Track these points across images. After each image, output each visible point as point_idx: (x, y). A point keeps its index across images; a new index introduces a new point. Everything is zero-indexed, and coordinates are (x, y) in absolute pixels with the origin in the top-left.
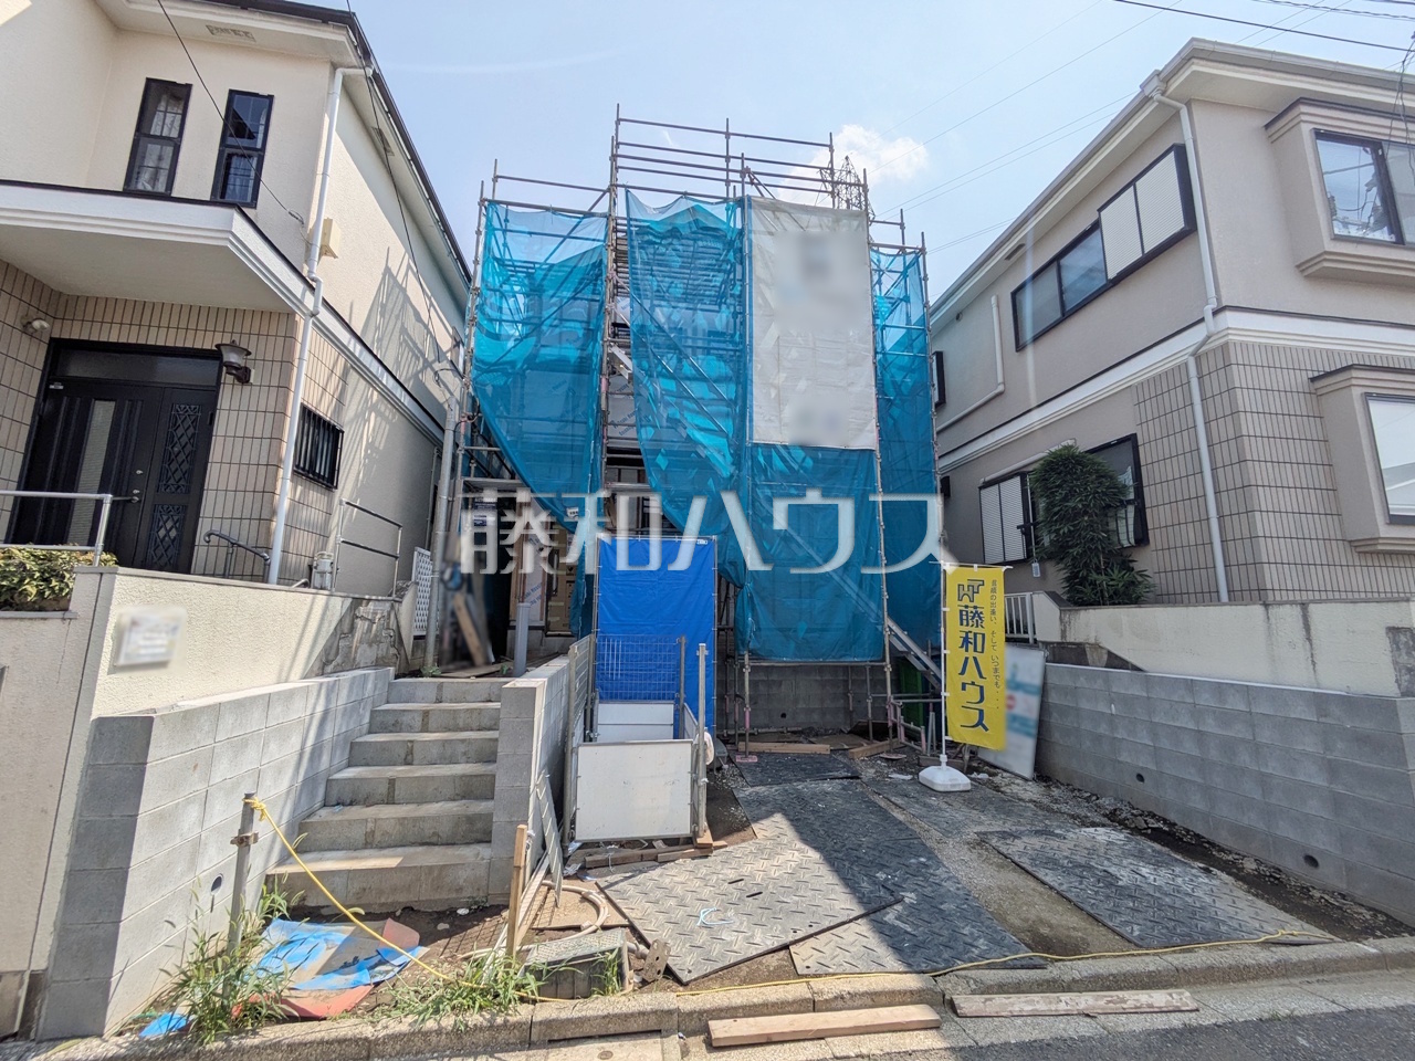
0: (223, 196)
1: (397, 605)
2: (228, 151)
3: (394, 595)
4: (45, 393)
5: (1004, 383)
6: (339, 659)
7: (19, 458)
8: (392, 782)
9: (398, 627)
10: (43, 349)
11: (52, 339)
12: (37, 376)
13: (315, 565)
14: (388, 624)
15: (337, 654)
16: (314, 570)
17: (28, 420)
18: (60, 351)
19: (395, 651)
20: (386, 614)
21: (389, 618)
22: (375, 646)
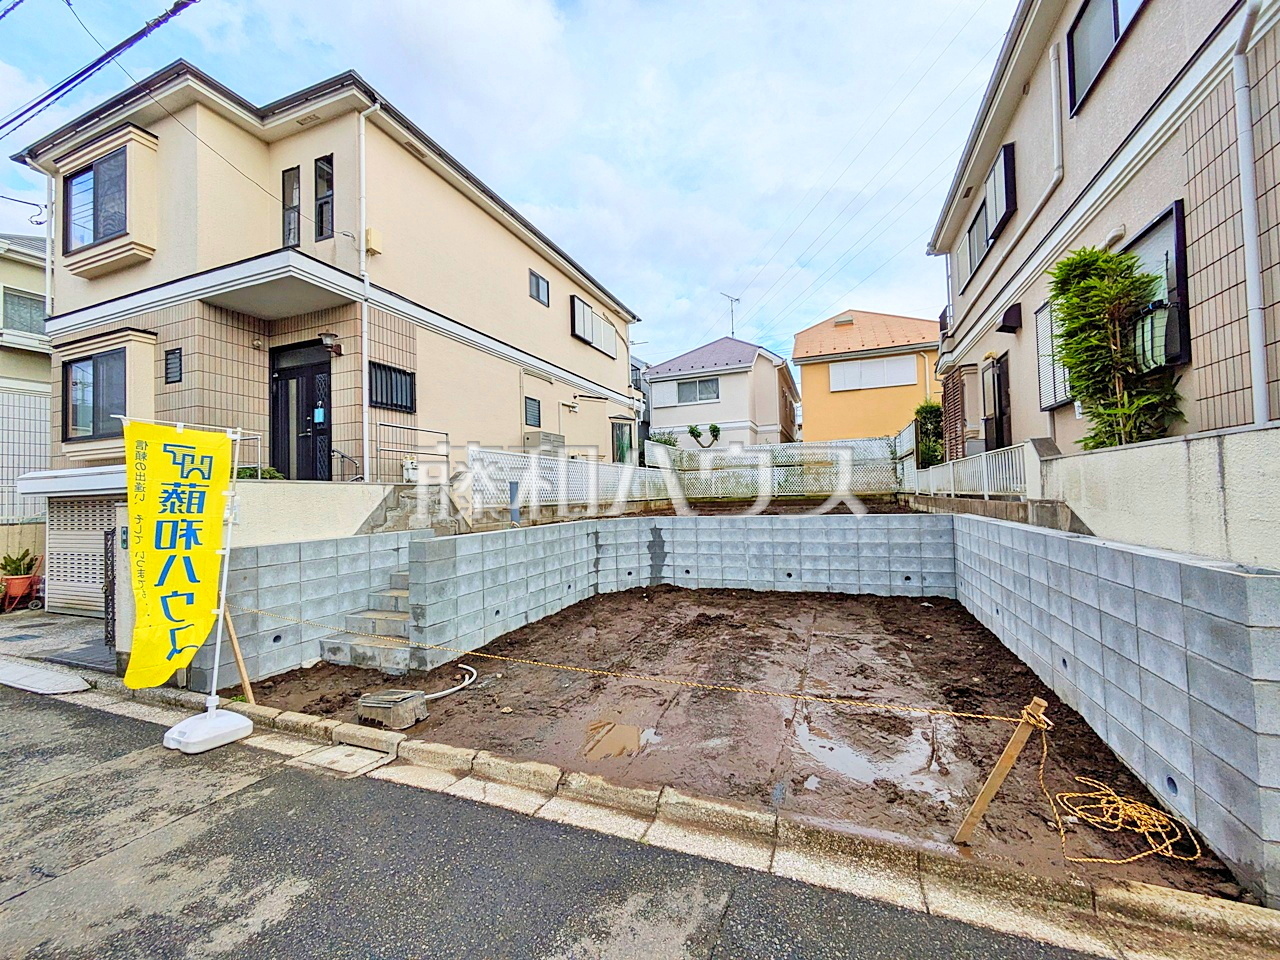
0: (321, 234)
2: (319, 202)
4: (273, 381)
5: (1062, 167)
6: (389, 524)
7: (267, 418)
10: (267, 354)
11: (270, 349)
12: (267, 370)
15: (386, 521)
17: (268, 397)
18: (275, 354)
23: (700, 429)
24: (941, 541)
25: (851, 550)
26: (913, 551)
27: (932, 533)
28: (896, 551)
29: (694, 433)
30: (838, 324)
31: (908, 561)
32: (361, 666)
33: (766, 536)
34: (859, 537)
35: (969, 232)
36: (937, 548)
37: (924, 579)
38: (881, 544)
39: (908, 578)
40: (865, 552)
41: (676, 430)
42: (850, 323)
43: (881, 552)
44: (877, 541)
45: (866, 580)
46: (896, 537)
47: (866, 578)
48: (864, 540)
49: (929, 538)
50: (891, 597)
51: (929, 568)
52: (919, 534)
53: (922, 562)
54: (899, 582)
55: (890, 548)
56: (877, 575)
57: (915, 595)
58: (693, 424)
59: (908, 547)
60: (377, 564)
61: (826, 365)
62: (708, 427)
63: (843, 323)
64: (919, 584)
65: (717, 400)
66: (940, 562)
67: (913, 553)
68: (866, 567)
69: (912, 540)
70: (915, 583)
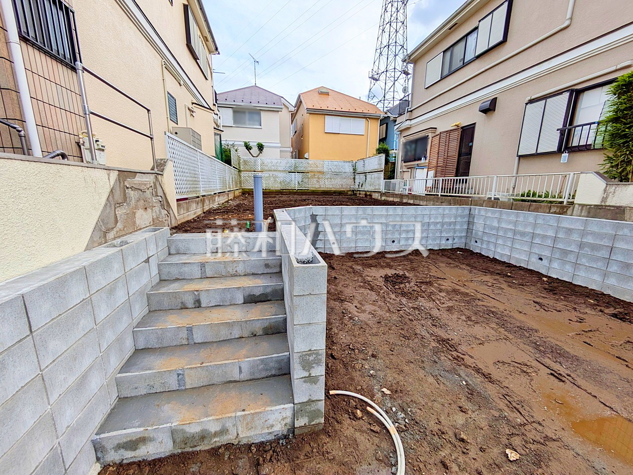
1: (159, 177)
3: (156, 170)
5: (571, 19)
6: (120, 225)
8: (190, 330)
9: (164, 194)
13: (81, 142)
14: (156, 192)
15: (116, 221)
16: (82, 147)
19: (166, 212)
20: (153, 185)
21: (156, 188)
22: (149, 210)
23: (251, 144)
24: (464, 220)
25: (426, 226)
26: (452, 226)
27: (461, 216)
28: (445, 226)
29: (248, 148)
30: (321, 93)
31: (449, 231)
32: (198, 449)
33: (384, 219)
34: (430, 219)
35: (444, 52)
36: (462, 224)
37: (454, 239)
38: (440, 222)
39: (448, 240)
40: (432, 227)
41: (236, 143)
42: (327, 94)
43: (439, 227)
44: (438, 221)
45: (430, 242)
46: (446, 219)
47: (430, 241)
48: (432, 220)
49: (459, 218)
50: (440, 249)
51: (458, 234)
52: (456, 217)
53: (455, 231)
54: (444, 242)
55: (443, 224)
56: (434, 239)
57: (449, 248)
58: (247, 141)
59: (450, 224)
60: (135, 287)
61: (323, 116)
62: (256, 144)
63: (324, 93)
64: (451, 242)
65: (260, 127)
66: (461, 231)
67: (452, 227)
68: (430, 235)
69: (453, 220)
70: (450, 242)
